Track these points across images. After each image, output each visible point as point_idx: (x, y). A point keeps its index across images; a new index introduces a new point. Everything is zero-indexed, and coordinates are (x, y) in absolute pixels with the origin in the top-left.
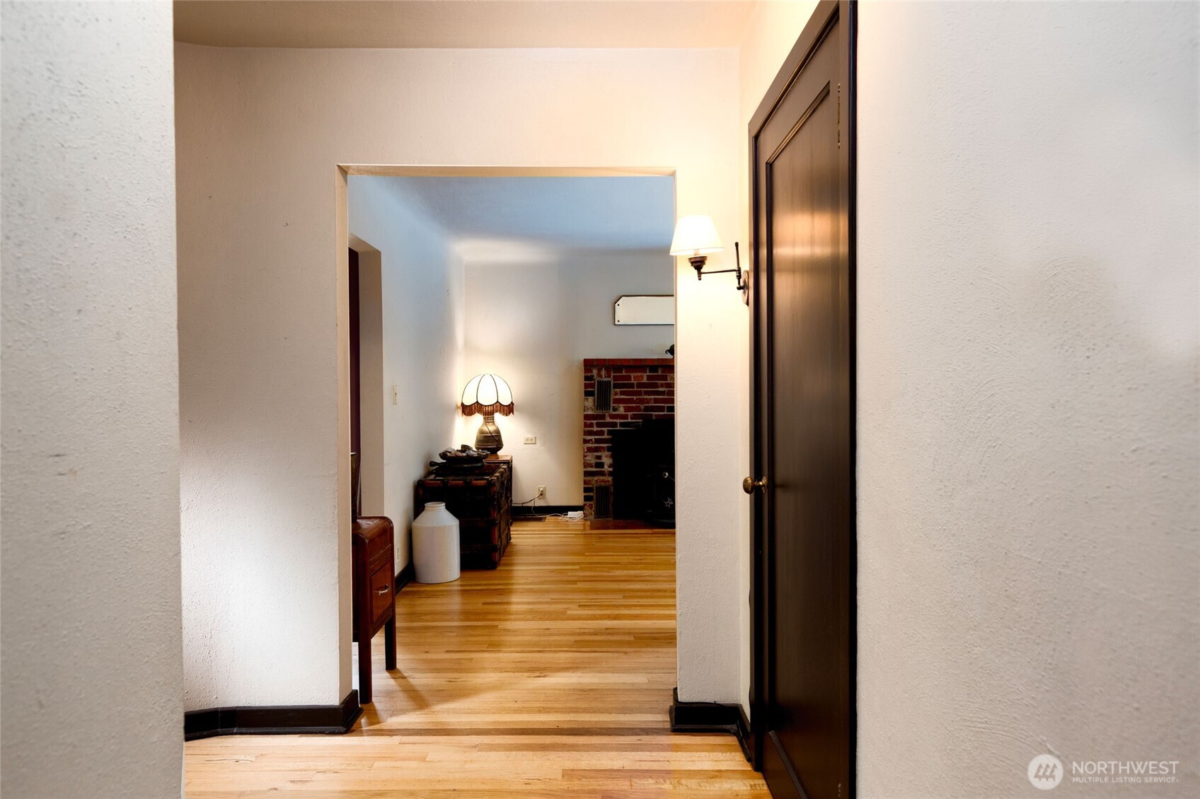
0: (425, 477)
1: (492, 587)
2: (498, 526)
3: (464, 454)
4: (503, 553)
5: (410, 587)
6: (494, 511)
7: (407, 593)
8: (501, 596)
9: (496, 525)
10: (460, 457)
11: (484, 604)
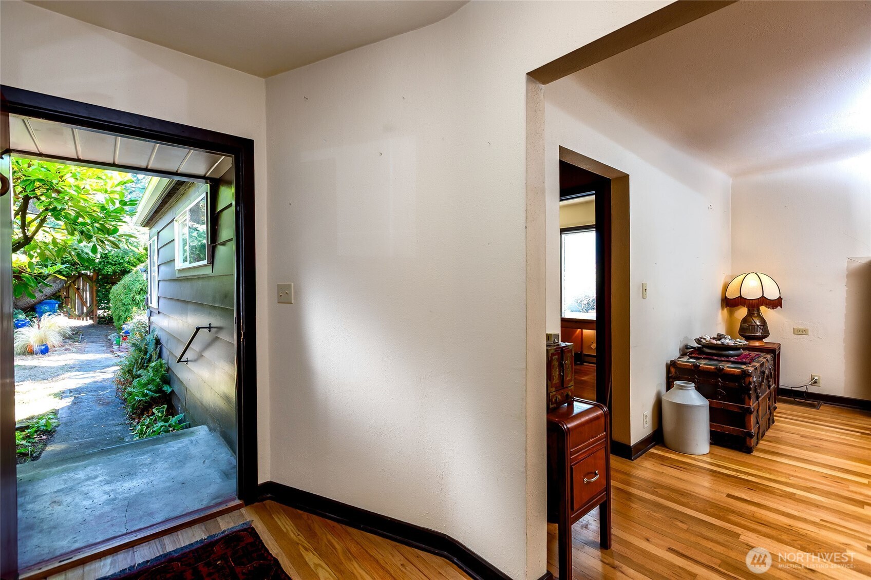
0: (679, 358)
1: (742, 476)
2: (755, 413)
3: (719, 342)
4: (762, 437)
5: (658, 450)
6: (750, 398)
7: (653, 456)
8: (750, 492)
9: (751, 413)
10: (714, 344)
11: (729, 496)
